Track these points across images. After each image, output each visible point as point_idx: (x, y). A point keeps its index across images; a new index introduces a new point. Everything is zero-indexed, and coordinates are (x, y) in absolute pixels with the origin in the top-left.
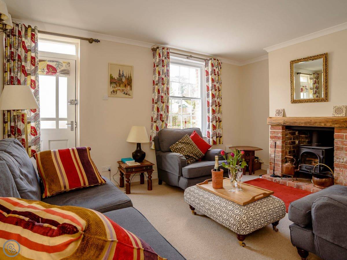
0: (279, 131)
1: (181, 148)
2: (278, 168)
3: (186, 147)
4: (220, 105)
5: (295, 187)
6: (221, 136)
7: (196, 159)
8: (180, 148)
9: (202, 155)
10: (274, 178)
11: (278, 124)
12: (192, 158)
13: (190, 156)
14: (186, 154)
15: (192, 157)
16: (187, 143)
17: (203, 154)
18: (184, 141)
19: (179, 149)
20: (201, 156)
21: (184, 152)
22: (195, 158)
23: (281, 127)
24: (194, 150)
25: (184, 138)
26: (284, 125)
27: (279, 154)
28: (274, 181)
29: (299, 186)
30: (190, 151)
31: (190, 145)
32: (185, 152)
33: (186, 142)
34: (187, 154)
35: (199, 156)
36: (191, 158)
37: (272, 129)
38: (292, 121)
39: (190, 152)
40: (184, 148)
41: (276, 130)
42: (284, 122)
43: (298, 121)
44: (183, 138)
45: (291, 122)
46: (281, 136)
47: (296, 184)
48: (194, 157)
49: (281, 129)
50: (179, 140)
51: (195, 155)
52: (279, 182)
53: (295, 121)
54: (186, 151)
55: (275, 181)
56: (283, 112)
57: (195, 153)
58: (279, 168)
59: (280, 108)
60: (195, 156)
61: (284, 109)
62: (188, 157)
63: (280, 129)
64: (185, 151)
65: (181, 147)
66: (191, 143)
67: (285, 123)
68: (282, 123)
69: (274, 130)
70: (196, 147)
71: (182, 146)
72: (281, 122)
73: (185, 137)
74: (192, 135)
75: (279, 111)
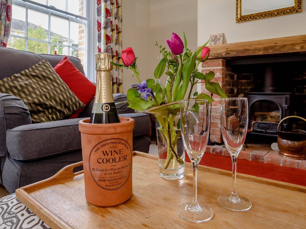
0: (218, 68)
1: (24, 85)
2: (214, 130)
3: (39, 85)
4: (120, 31)
5: (250, 160)
6: (120, 82)
7: (64, 113)
8: (21, 86)
9: (80, 104)
10: (212, 147)
11: (217, 56)
12: (54, 110)
13: (46, 105)
14: (36, 101)
15: (51, 107)
16: (43, 76)
17: (81, 102)
18: (35, 72)
19: (19, 88)
20: (76, 106)
21: (32, 97)
22: (60, 111)
23: (220, 61)
24: (59, 91)
25: (36, 67)
26: (228, 56)
27: (216, 106)
28: (211, 152)
29: (258, 157)
30: (49, 93)
31: (49, 81)
32: (34, 95)
33: (40, 76)
34: (39, 100)
35: (71, 108)
36: (50, 111)
37: (205, 67)
38: (240, 49)
39: (48, 97)
40: (32, 88)
41: (212, 67)
42: (226, 51)
43: (253, 47)
44: (34, 67)
45: (238, 51)
46: (221, 76)
47: (252, 155)
48: (59, 108)
49: (221, 65)
50: (24, 69)
51: (62, 103)
52: (221, 152)
53: (247, 48)
54: (38, 92)
55: (213, 151)
56: (222, 39)
57: (60, 99)
58: (216, 129)
59: (217, 32)
60: (61, 105)
61: (224, 34)
62: (42, 107)
63: (219, 65)
64: (36, 94)
65: (26, 84)
66: (51, 77)
67: (229, 54)
68: (224, 55)
69: (208, 67)
70: (66, 86)
71: (27, 82)
72: (223, 52)
73: (39, 64)
74: (59, 65)
75: (216, 37)
